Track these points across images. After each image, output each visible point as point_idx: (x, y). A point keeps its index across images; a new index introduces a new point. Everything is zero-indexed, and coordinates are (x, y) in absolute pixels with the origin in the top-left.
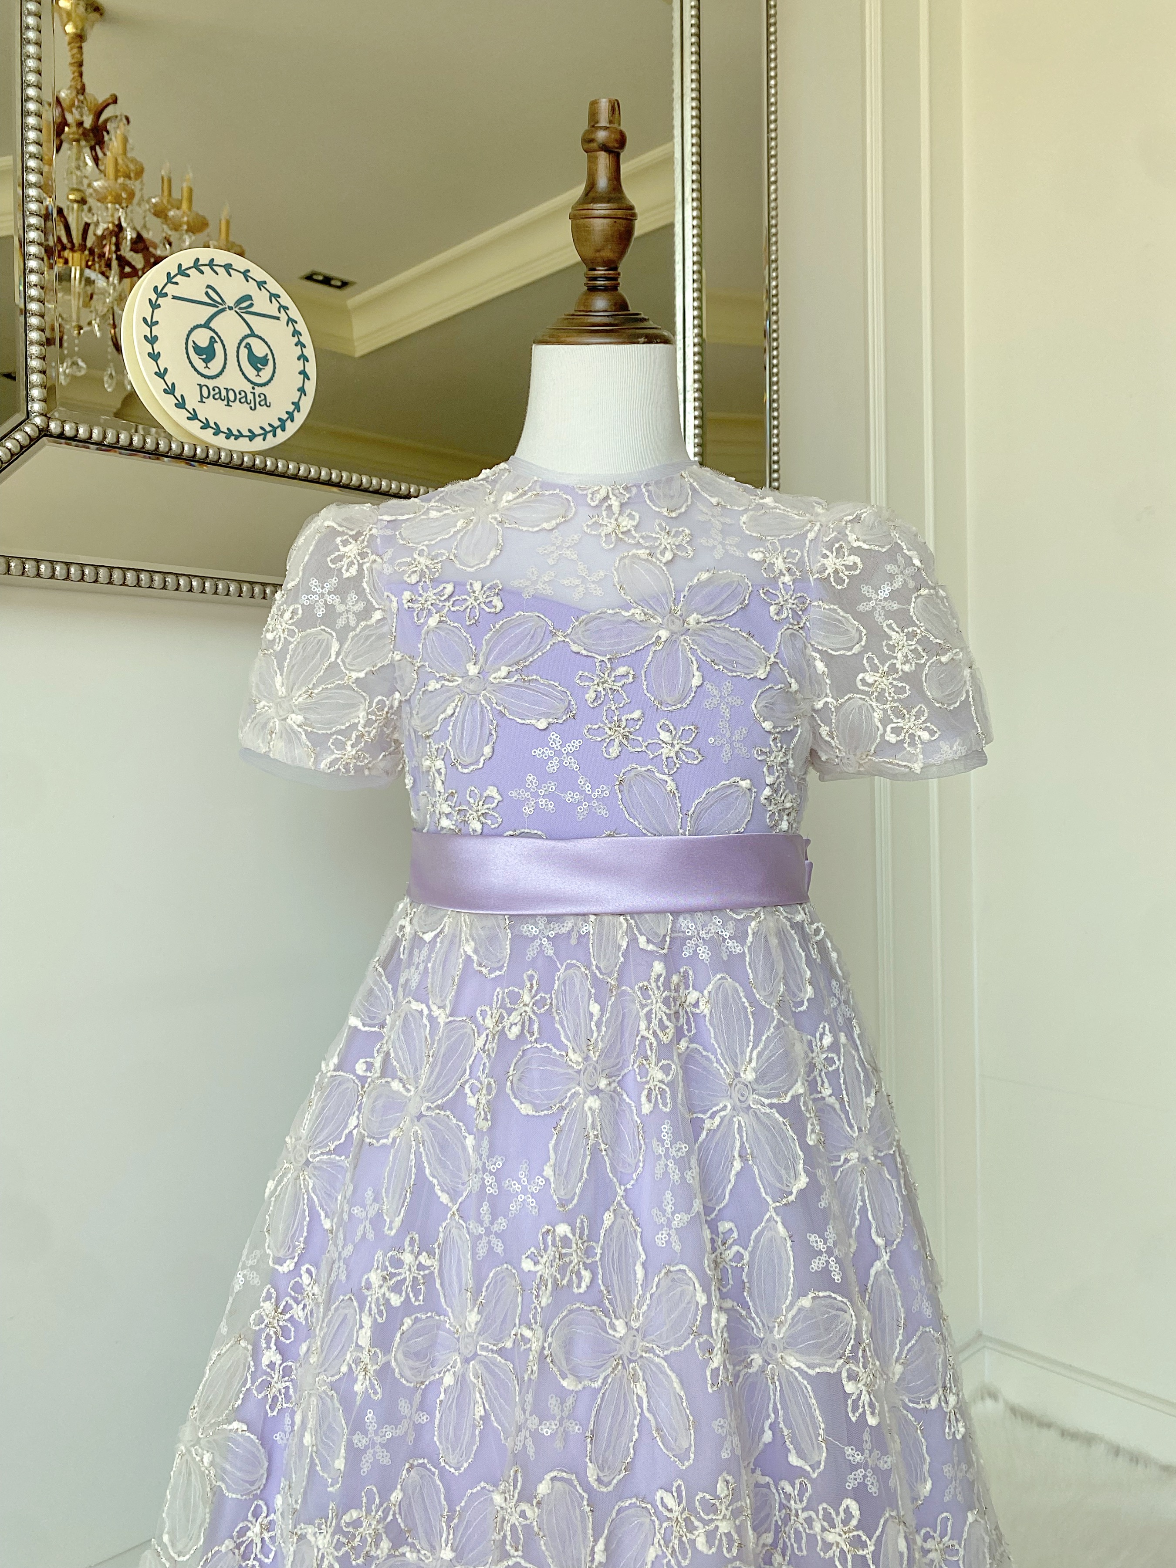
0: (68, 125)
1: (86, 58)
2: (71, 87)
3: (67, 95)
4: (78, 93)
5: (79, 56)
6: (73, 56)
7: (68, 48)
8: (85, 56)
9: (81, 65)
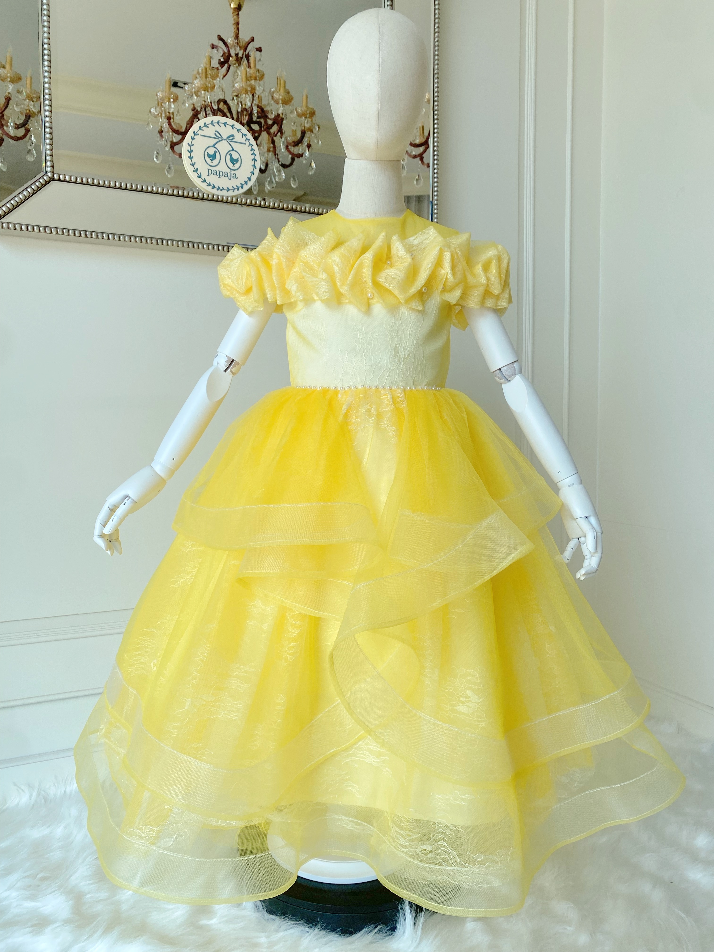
0: (232, 57)
1: (241, 20)
2: (233, 36)
3: (231, 41)
4: (235, 39)
5: (237, 19)
6: (234, 20)
7: (232, 16)
8: (240, 19)
9: (238, 23)
